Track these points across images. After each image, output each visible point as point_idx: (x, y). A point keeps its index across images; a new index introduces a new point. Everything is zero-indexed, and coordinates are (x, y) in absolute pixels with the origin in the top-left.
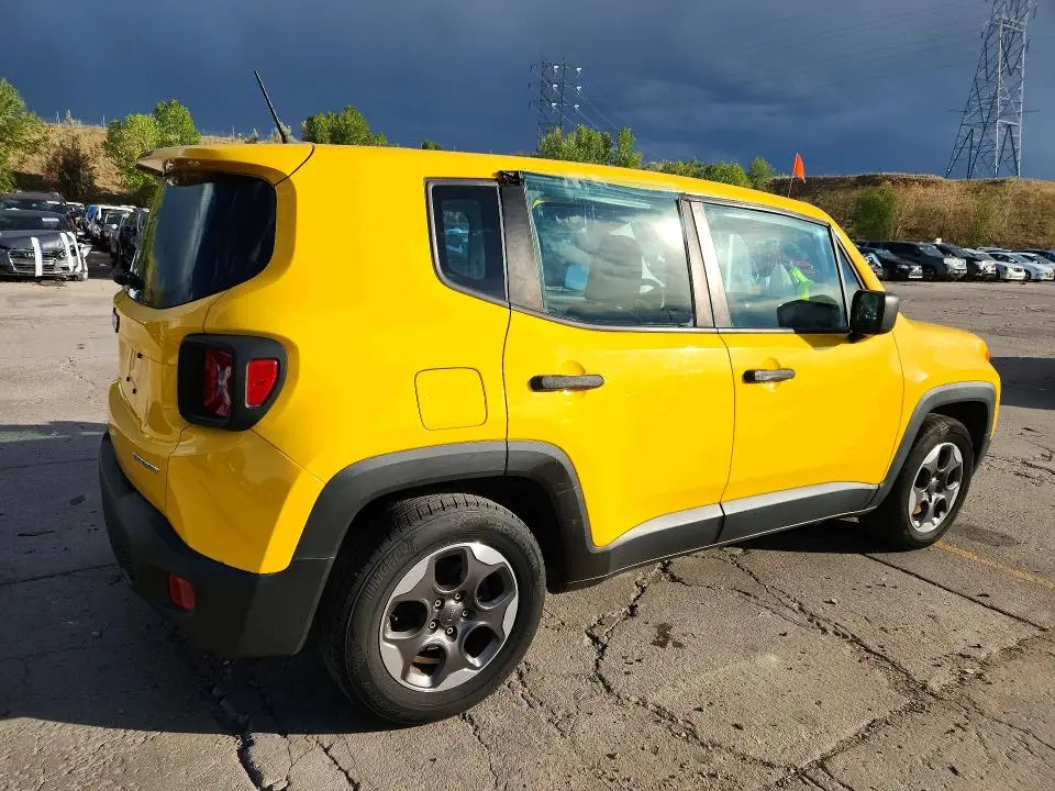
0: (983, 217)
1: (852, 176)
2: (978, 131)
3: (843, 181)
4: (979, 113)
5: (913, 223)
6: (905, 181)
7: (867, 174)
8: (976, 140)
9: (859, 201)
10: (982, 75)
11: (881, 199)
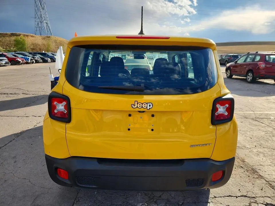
0: (49, 45)
1: (9, 33)
2: (40, 23)
3: (7, 34)
4: (38, 19)
5: (32, 47)
6: (27, 36)
7: (13, 33)
8: (40, 26)
9: (15, 41)
10: (36, 9)
11: (21, 40)
